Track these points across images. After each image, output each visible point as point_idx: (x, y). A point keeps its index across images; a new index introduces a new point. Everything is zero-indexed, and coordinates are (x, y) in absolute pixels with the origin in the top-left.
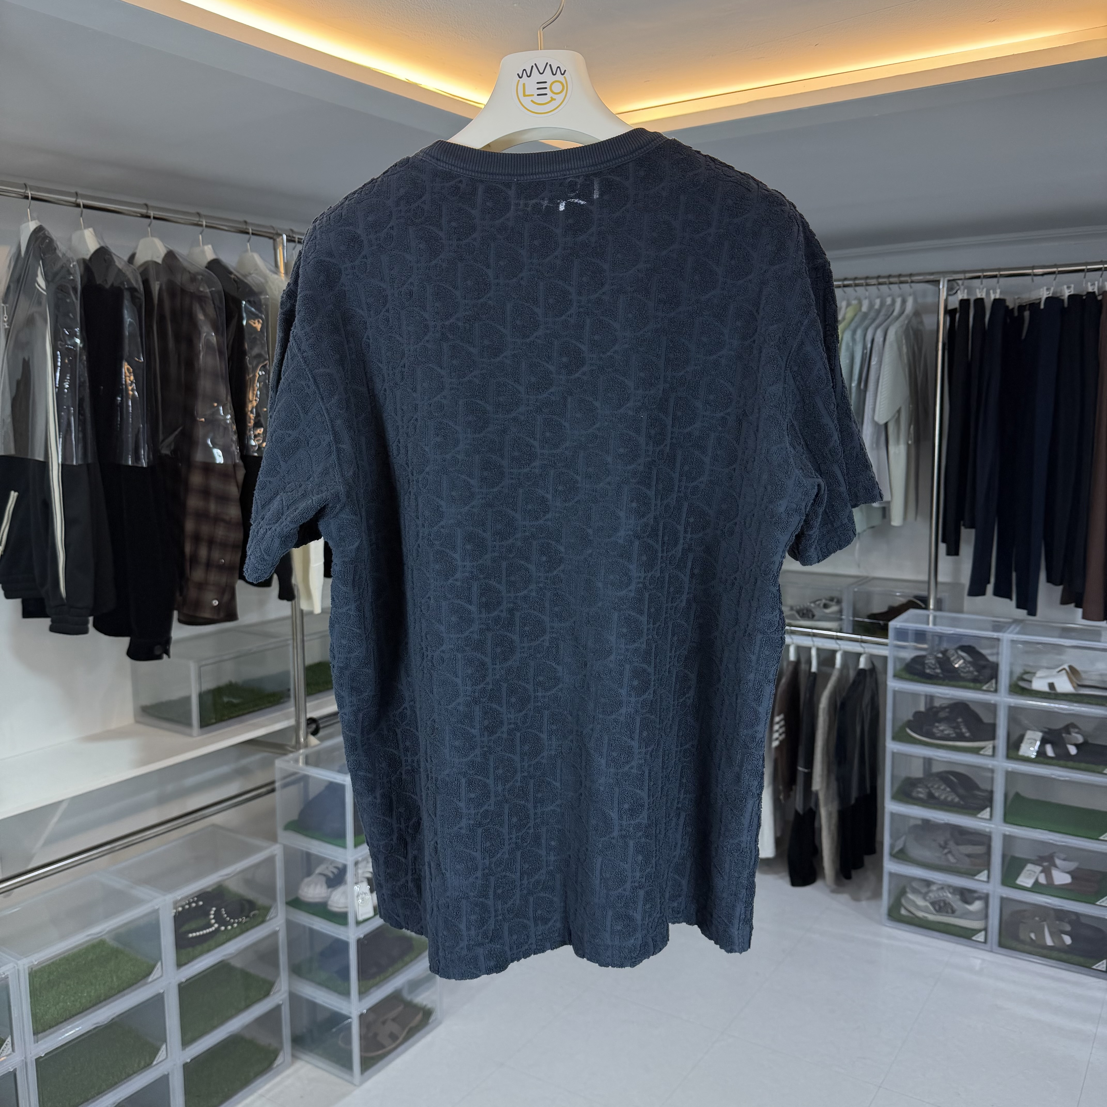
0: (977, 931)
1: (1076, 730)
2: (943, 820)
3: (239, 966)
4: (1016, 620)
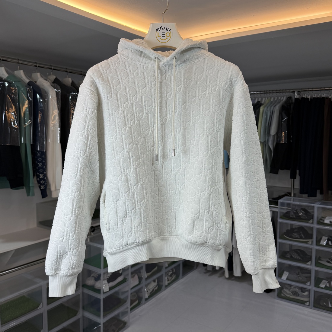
0: (306, 302)
2: (296, 265)
3: (67, 305)
4: (320, 200)
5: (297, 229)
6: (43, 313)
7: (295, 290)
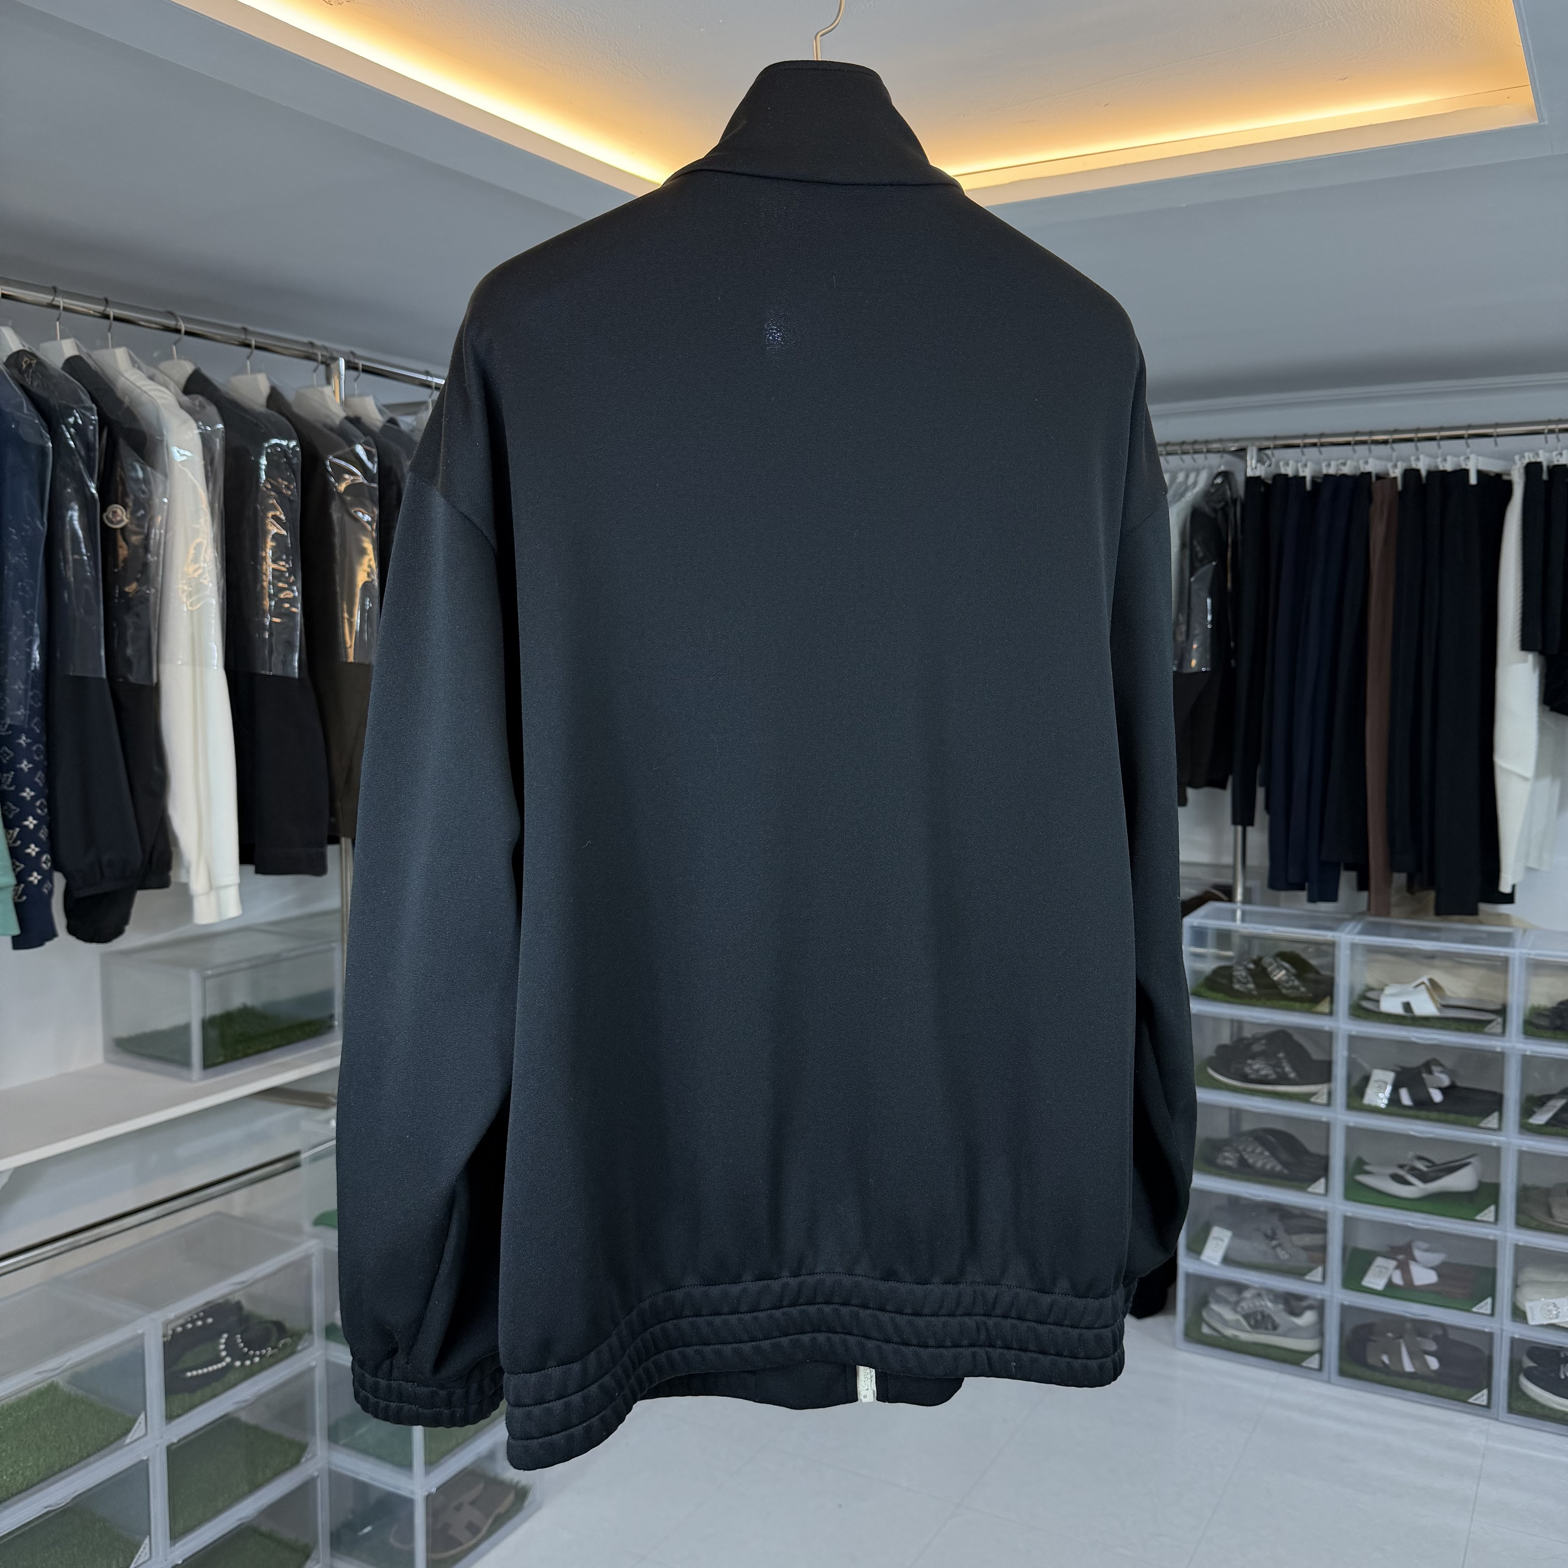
0: (1309, 1354)
1: (1439, 1069)
2: (1259, 1197)
3: (252, 1422)
4: (1356, 916)
5: (1264, 1041)
6: (147, 1460)
7: (1261, 1306)
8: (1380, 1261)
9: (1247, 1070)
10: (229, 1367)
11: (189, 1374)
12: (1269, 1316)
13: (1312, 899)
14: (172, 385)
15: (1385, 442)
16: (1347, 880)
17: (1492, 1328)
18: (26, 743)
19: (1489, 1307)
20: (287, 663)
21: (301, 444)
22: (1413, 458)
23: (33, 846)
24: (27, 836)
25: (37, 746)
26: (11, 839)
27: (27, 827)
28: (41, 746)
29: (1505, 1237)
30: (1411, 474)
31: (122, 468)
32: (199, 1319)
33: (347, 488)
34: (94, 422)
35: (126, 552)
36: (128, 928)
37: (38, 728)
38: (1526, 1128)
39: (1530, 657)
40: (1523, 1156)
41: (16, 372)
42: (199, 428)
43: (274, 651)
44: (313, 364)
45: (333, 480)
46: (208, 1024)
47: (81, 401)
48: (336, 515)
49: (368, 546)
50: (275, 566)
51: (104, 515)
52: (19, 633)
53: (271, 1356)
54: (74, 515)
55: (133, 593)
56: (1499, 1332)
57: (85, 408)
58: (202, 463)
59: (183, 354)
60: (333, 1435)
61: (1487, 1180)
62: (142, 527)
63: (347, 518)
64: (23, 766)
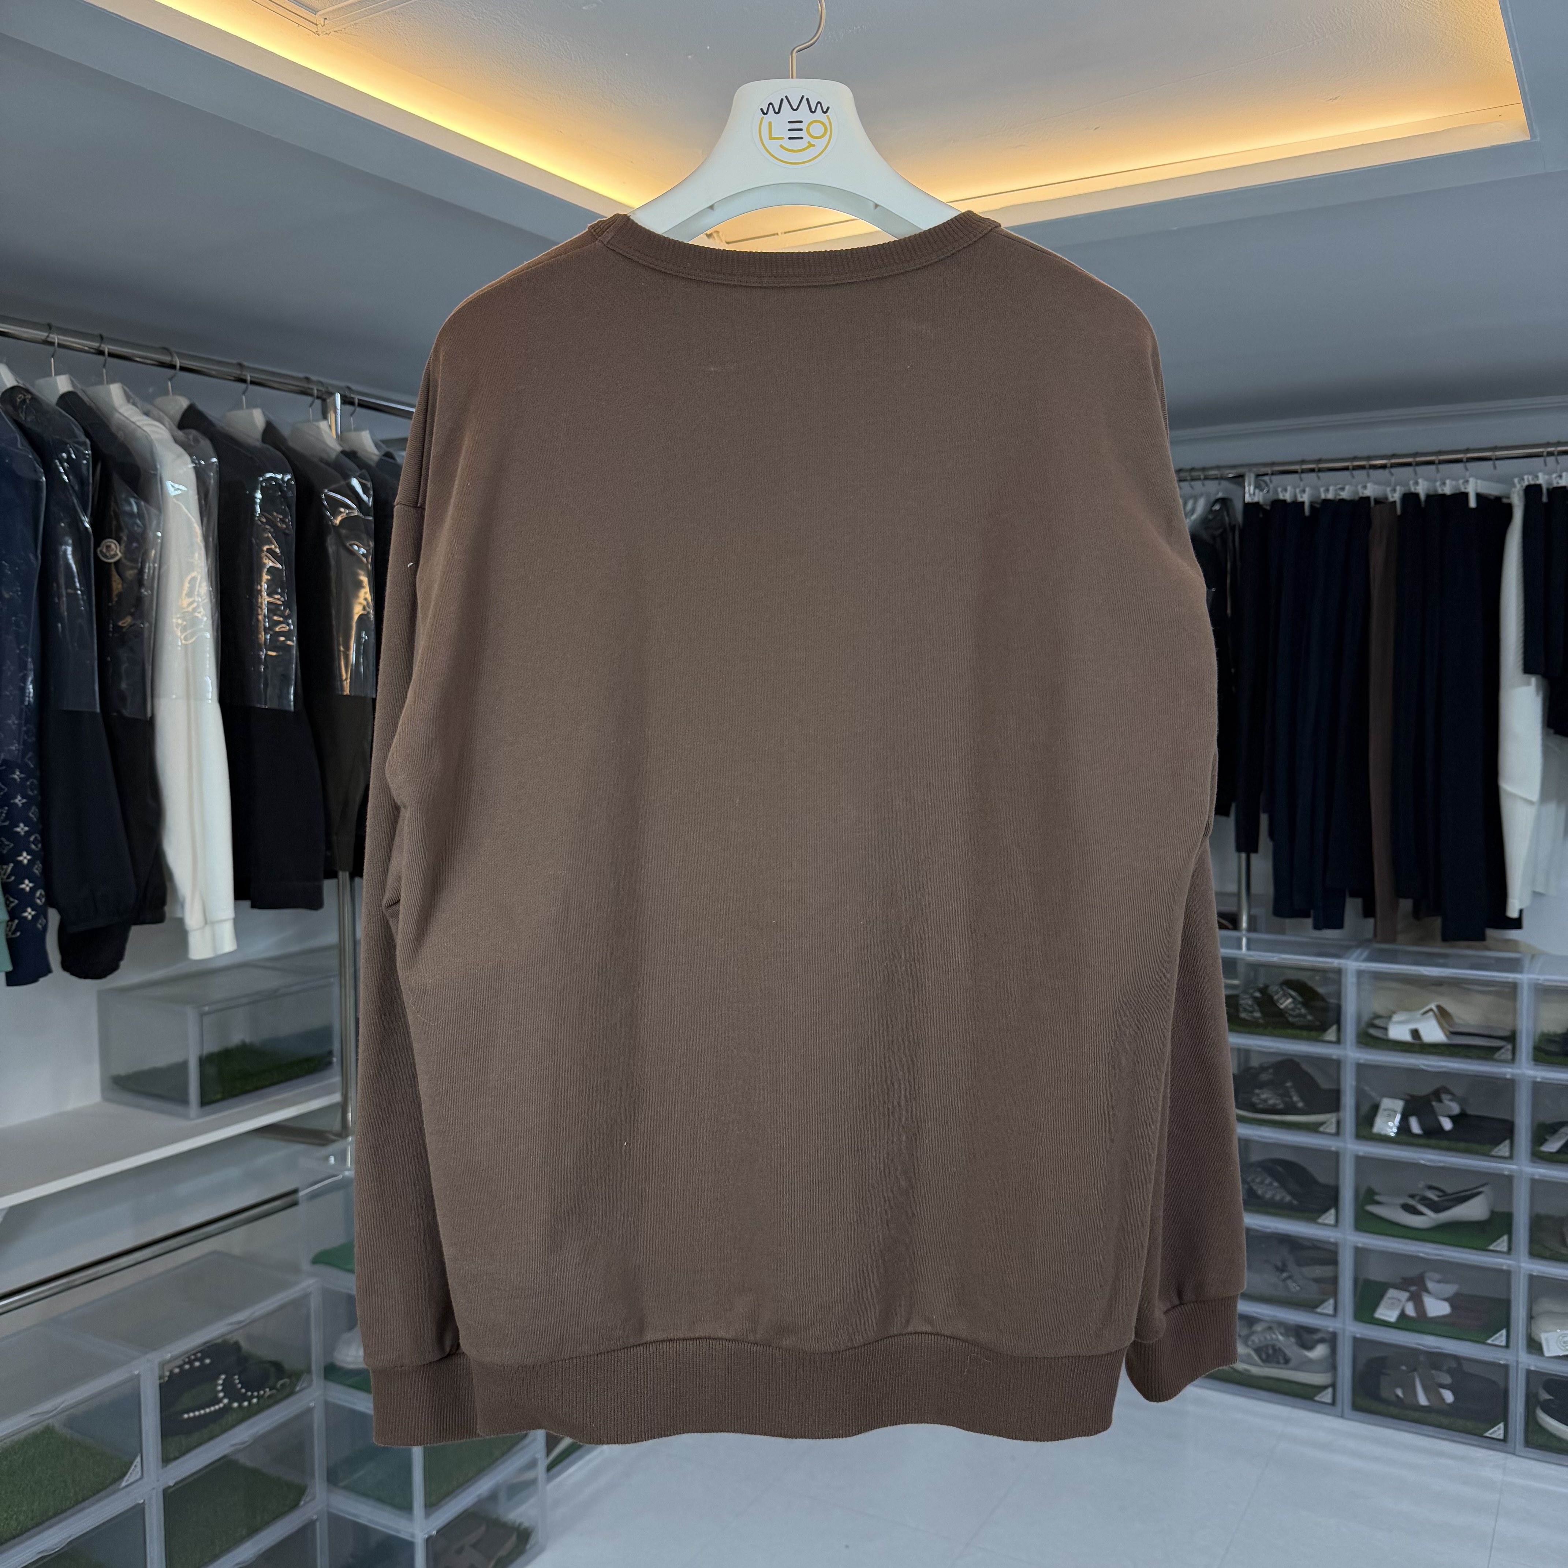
0: (1321, 1388)
1: (1449, 1097)
2: (1270, 1228)
3: (249, 1464)
4: (1362, 943)
5: (1271, 1071)
6: (143, 1503)
7: (1272, 1339)
8: (1392, 1293)
9: (1255, 1099)
10: (227, 1409)
11: (186, 1416)
12: (1280, 1349)
13: (1317, 927)
14: (166, 420)
15: (1384, 467)
16: (1352, 907)
17: (1507, 1360)
18: (20, 778)
19: (1504, 1338)
20: (283, 695)
21: (295, 477)
22: (1411, 482)
23: (27, 882)
24: (22, 872)
25: (31, 780)
26: (4, 874)
27: (21, 862)
28: (35, 781)
29: (1520, 1267)
30: (1410, 498)
31: (116, 502)
32: (196, 1360)
33: (341, 522)
34: (87, 457)
35: (120, 586)
36: (122, 963)
37: (31, 762)
38: (1538, 1156)
39: (1533, 680)
40: (1536, 1184)
41: (10, 408)
42: (193, 462)
43: (269, 685)
44: (309, 399)
45: (328, 514)
46: (205, 1061)
47: (76, 436)
48: (331, 549)
49: (364, 579)
50: (271, 600)
51: (99, 550)
52: (12, 668)
53: (269, 1396)
54: (69, 550)
55: (127, 627)
56: (1515, 1364)
57: (78, 443)
58: (196, 497)
59: (179, 390)
60: (333, 1478)
61: (1500, 1209)
62: (136, 561)
63: (343, 552)
64: (17, 801)
